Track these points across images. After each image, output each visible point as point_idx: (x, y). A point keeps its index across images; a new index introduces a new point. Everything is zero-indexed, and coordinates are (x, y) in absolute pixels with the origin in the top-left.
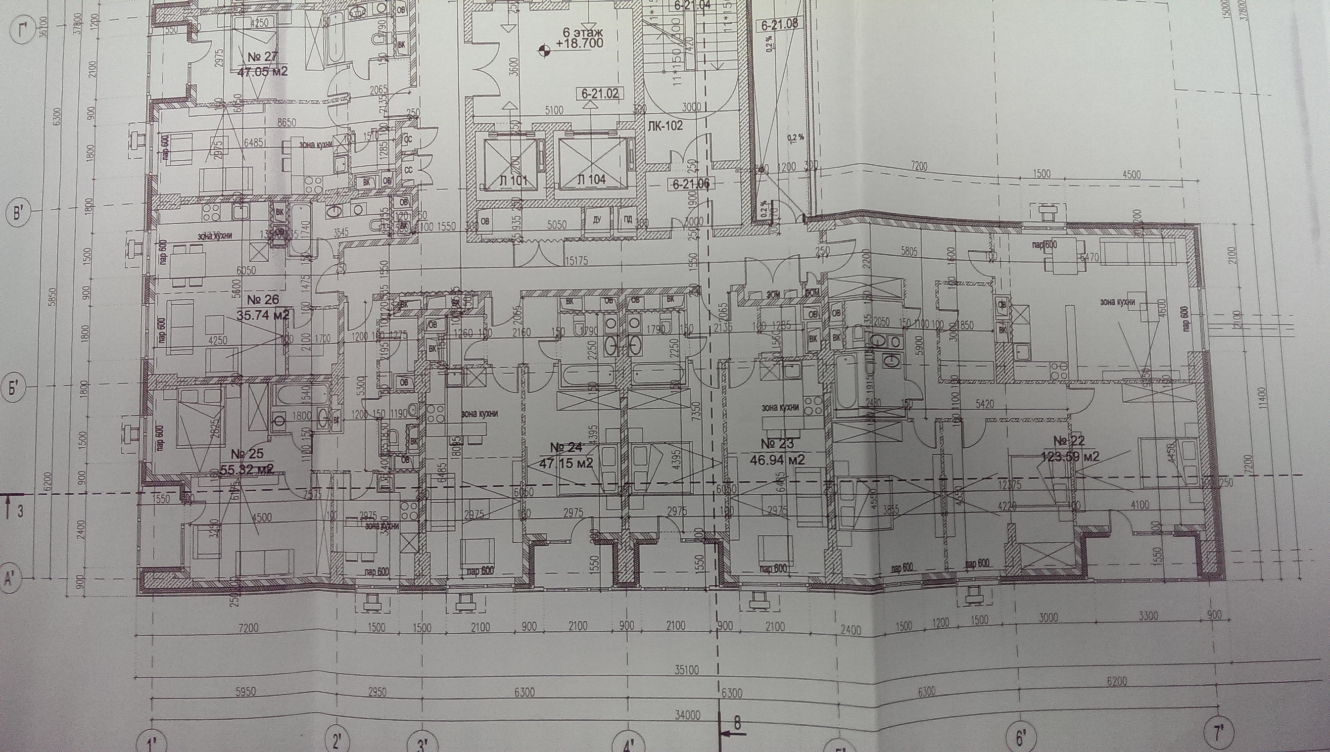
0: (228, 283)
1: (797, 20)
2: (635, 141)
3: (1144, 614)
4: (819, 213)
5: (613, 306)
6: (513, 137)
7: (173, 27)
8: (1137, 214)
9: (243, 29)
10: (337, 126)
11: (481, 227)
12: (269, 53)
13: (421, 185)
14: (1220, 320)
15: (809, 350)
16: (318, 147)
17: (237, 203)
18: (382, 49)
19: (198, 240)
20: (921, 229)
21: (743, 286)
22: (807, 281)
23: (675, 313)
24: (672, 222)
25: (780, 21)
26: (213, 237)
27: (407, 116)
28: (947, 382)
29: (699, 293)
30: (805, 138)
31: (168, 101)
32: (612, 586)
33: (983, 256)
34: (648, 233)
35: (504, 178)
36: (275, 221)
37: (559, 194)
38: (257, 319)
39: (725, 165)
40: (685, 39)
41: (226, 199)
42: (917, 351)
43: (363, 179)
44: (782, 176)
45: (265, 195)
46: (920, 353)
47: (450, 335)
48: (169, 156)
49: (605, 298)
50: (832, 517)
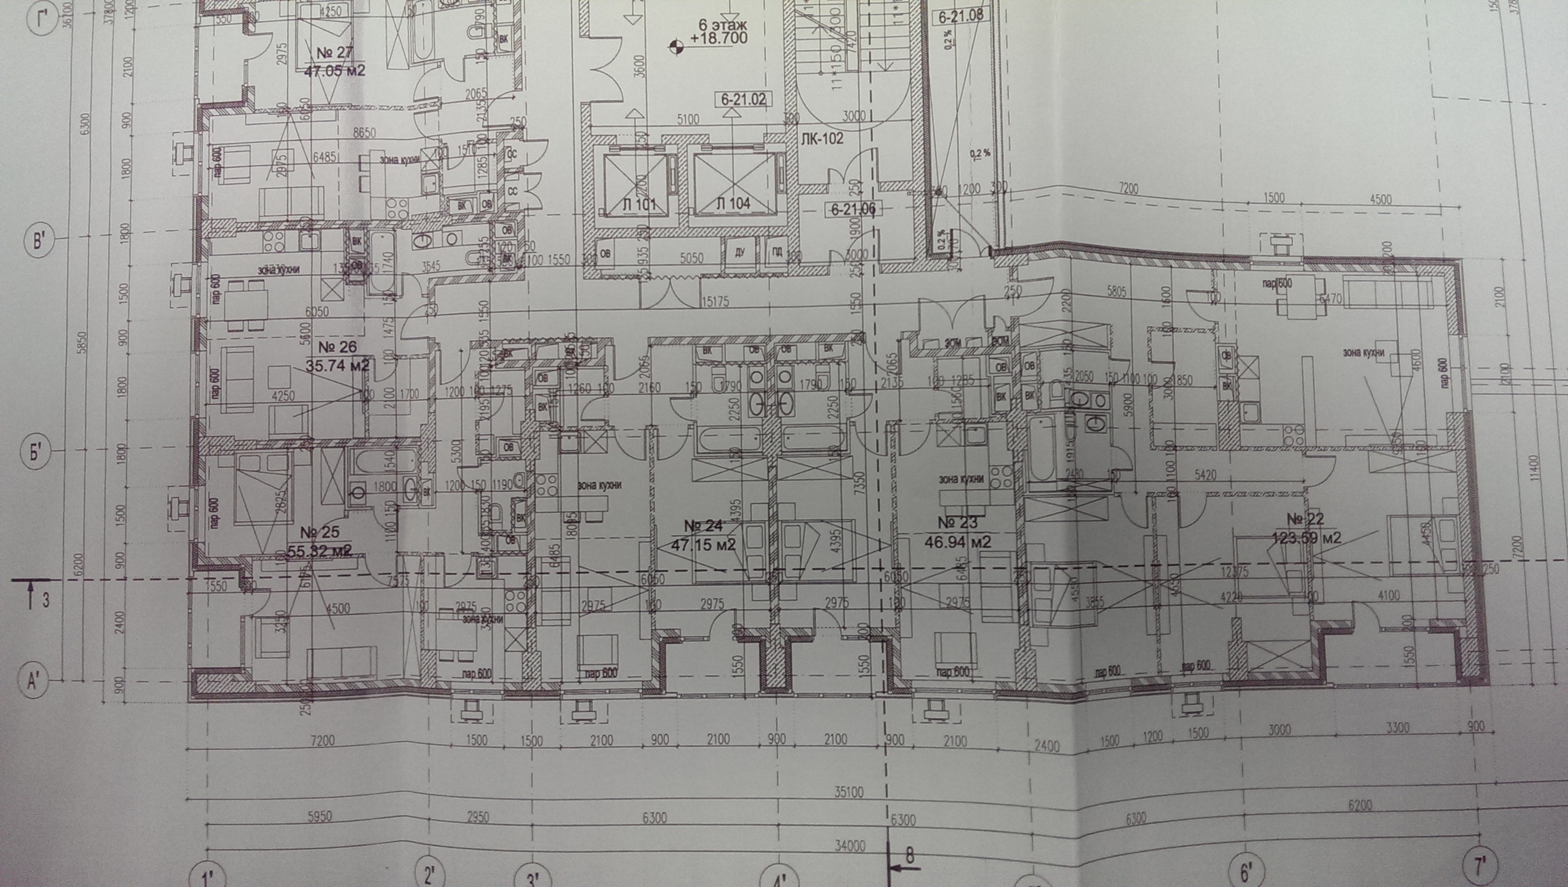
0: (294, 328)
1: (982, 11)
2: (786, 157)
3: (1393, 725)
4: (1008, 245)
5: (759, 357)
6: (639, 152)
7: (226, 16)
8: (1387, 247)
9: (311, 19)
10: (425, 137)
11: (601, 261)
12: (342, 48)
13: (528, 209)
14: (1486, 374)
15: (997, 410)
16: (403, 162)
17: (305, 230)
18: (480, 45)
19: (258, 275)
20: (1130, 264)
21: (917, 333)
22: (994, 327)
23: (834, 366)
24: (830, 255)
25: (962, 12)
26: (277, 271)
27: (511, 125)
28: (1161, 448)
29: (863, 341)
30: (992, 154)
31: (221, 106)
32: (760, 692)
33: (1204, 297)
34: (802, 268)
35: (627, 201)
36: (351, 252)
37: (694, 222)
38: (331, 370)
39: (895, 186)
40: (846, 33)
41: (291, 226)
42: (1126, 412)
43: (457, 202)
44: (963, 200)
45: (339, 220)
46: (1129, 414)
47: (563, 391)
48: (222, 173)
49: (750, 347)
50: (1024, 610)
